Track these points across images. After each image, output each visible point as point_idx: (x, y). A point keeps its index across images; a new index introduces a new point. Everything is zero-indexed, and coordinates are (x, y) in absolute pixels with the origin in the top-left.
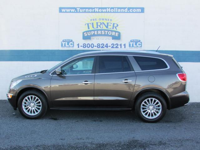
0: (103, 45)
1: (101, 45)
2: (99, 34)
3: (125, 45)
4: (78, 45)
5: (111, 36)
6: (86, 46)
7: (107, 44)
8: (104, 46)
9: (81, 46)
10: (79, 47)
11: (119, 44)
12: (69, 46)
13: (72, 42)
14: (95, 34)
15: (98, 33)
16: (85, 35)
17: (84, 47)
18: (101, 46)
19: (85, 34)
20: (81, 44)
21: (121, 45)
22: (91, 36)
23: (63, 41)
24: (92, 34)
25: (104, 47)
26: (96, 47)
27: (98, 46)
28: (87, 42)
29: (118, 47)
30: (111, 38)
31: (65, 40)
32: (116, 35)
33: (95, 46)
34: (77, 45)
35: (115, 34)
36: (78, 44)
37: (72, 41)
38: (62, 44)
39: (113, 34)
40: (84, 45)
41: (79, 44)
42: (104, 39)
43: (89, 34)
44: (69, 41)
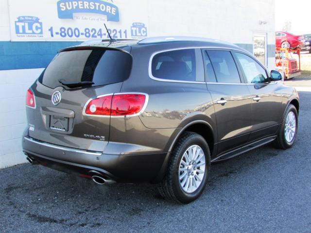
0: (94, 31)
1: (92, 31)
2: (85, 7)
3: (125, 32)
4: (51, 30)
5: (105, 13)
6: (66, 32)
7: (100, 30)
8: (96, 34)
9: (57, 33)
10: (52, 36)
11: (118, 31)
12: (33, 33)
13: (38, 22)
14: (80, 7)
15: (83, 6)
16: (62, 9)
17: (63, 34)
18: (91, 34)
19: (61, 6)
20: (56, 29)
21: (120, 32)
22: (73, 11)
23: (20, 21)
24: (74, 8)
25: (96, 37)
26: (84, 36)
27: (87, 33)
28: (67, 24)
29: (116, 35)
30: (105, 17)
31: (24, 17)
32: (113, 13)
33: (82, 34)
34: (49, 30)
35: (111, 11)
36: (50, 28)
37: (37, 20)
38: (17, 28)
39: (108, 9)
40: (63, 32)
41: (52, 28)
42: (95, 19)
43: (69, 7)
44: (32, 21)
